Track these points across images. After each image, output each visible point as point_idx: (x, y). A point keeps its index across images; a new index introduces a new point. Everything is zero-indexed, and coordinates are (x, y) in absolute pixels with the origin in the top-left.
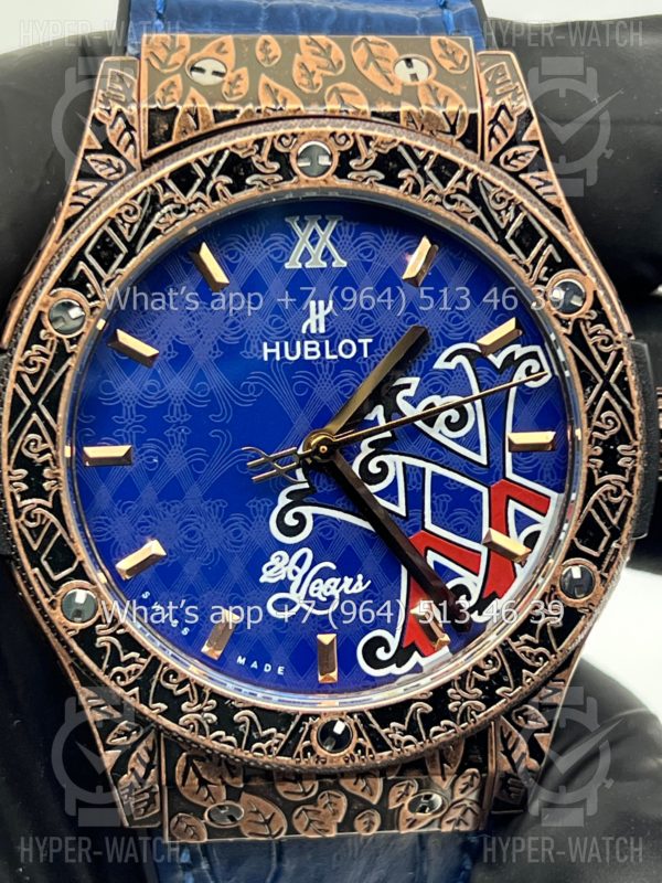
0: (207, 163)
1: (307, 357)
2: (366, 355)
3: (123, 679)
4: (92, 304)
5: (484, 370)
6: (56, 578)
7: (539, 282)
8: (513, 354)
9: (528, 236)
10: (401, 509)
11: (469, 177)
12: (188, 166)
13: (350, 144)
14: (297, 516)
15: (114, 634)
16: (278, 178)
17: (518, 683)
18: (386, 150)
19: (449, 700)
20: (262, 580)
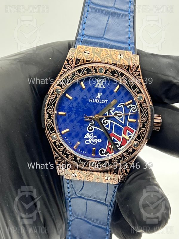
0: (84, 69)
1: (96, 102)
2: (106, 103)
3: (60, 150)
4: (62, 89)
5: (125, 108)
6: (51, 132)
7: (135, 95)
8: (131, 106)
9: (135, 87)
10: (109, 129)
11: (126, 76)
12: (80, 69)
13: (107, 69)
14: (92, 128)
15: (59, 143)
16: (95, 73)
17: (124, 160)
18: (113, 70)
19: (112, 161)
20: (85, 137)
